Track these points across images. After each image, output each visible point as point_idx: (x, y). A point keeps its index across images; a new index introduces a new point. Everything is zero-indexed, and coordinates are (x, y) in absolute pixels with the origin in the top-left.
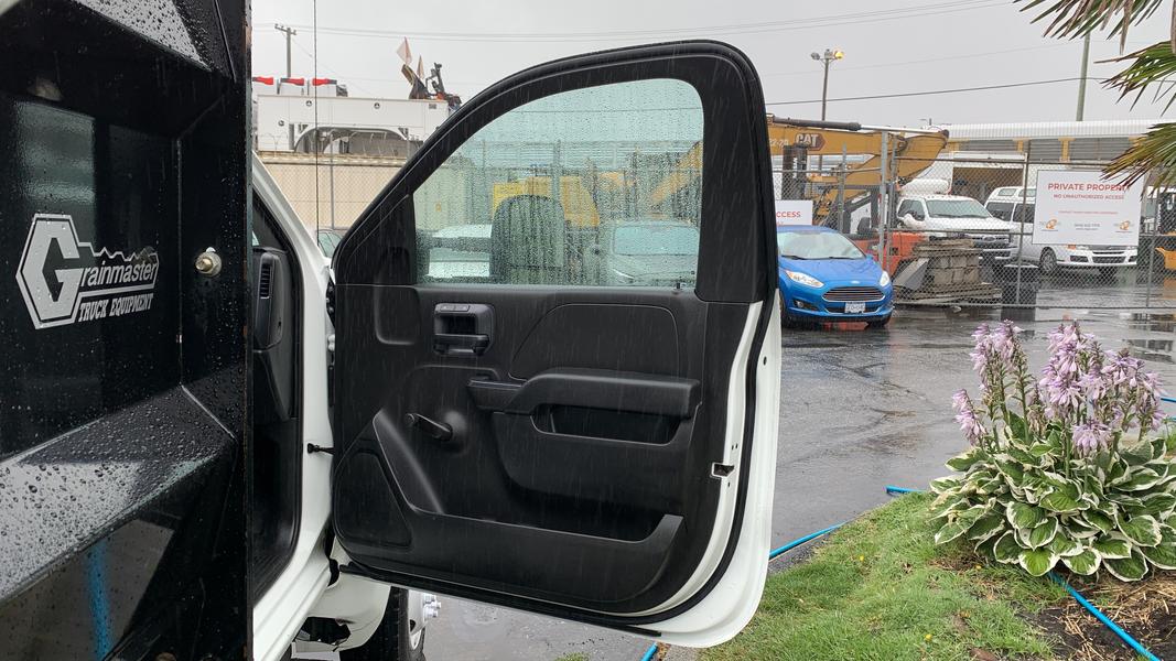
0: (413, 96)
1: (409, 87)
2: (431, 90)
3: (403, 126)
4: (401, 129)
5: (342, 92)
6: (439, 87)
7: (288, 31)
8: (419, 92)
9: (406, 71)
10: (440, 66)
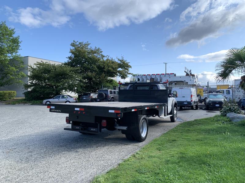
0: (186, 75)
1: (185, 74)
2: (189, 74)
3: (185, 80)
5: (175, 75)
6: (191, 74)
7: (166, 63)
8: (187, 75)
9: (185, 72)
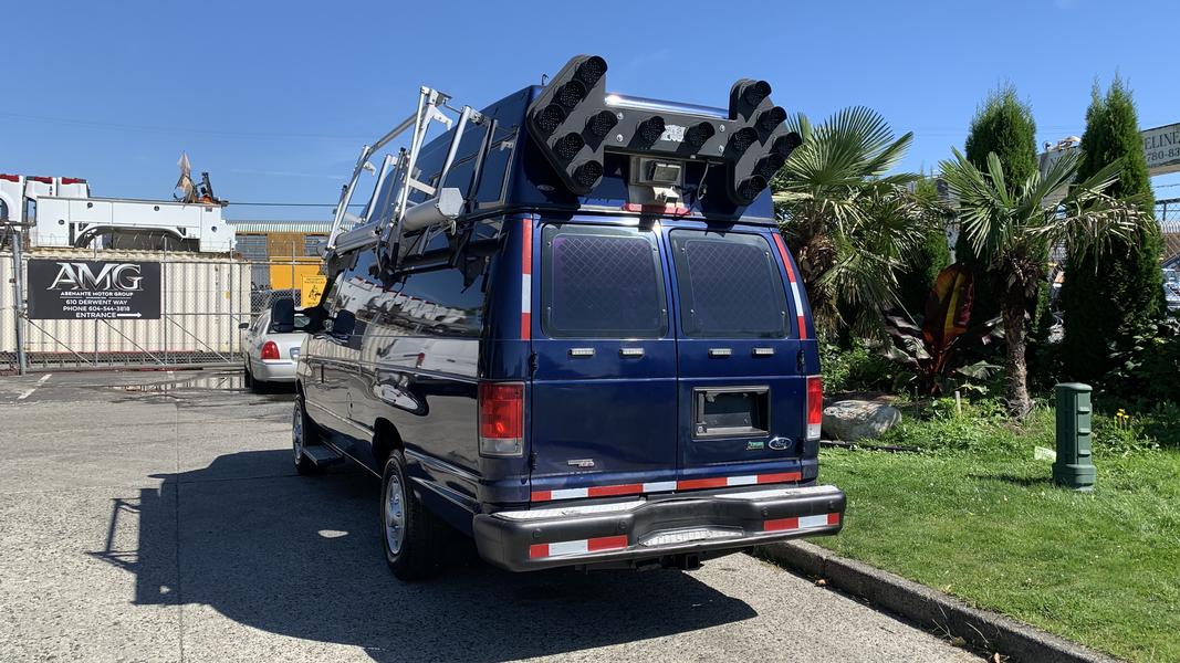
3: (182, 225)
4: (180, 229)
6: (208, 193)
10: (206, 175)
